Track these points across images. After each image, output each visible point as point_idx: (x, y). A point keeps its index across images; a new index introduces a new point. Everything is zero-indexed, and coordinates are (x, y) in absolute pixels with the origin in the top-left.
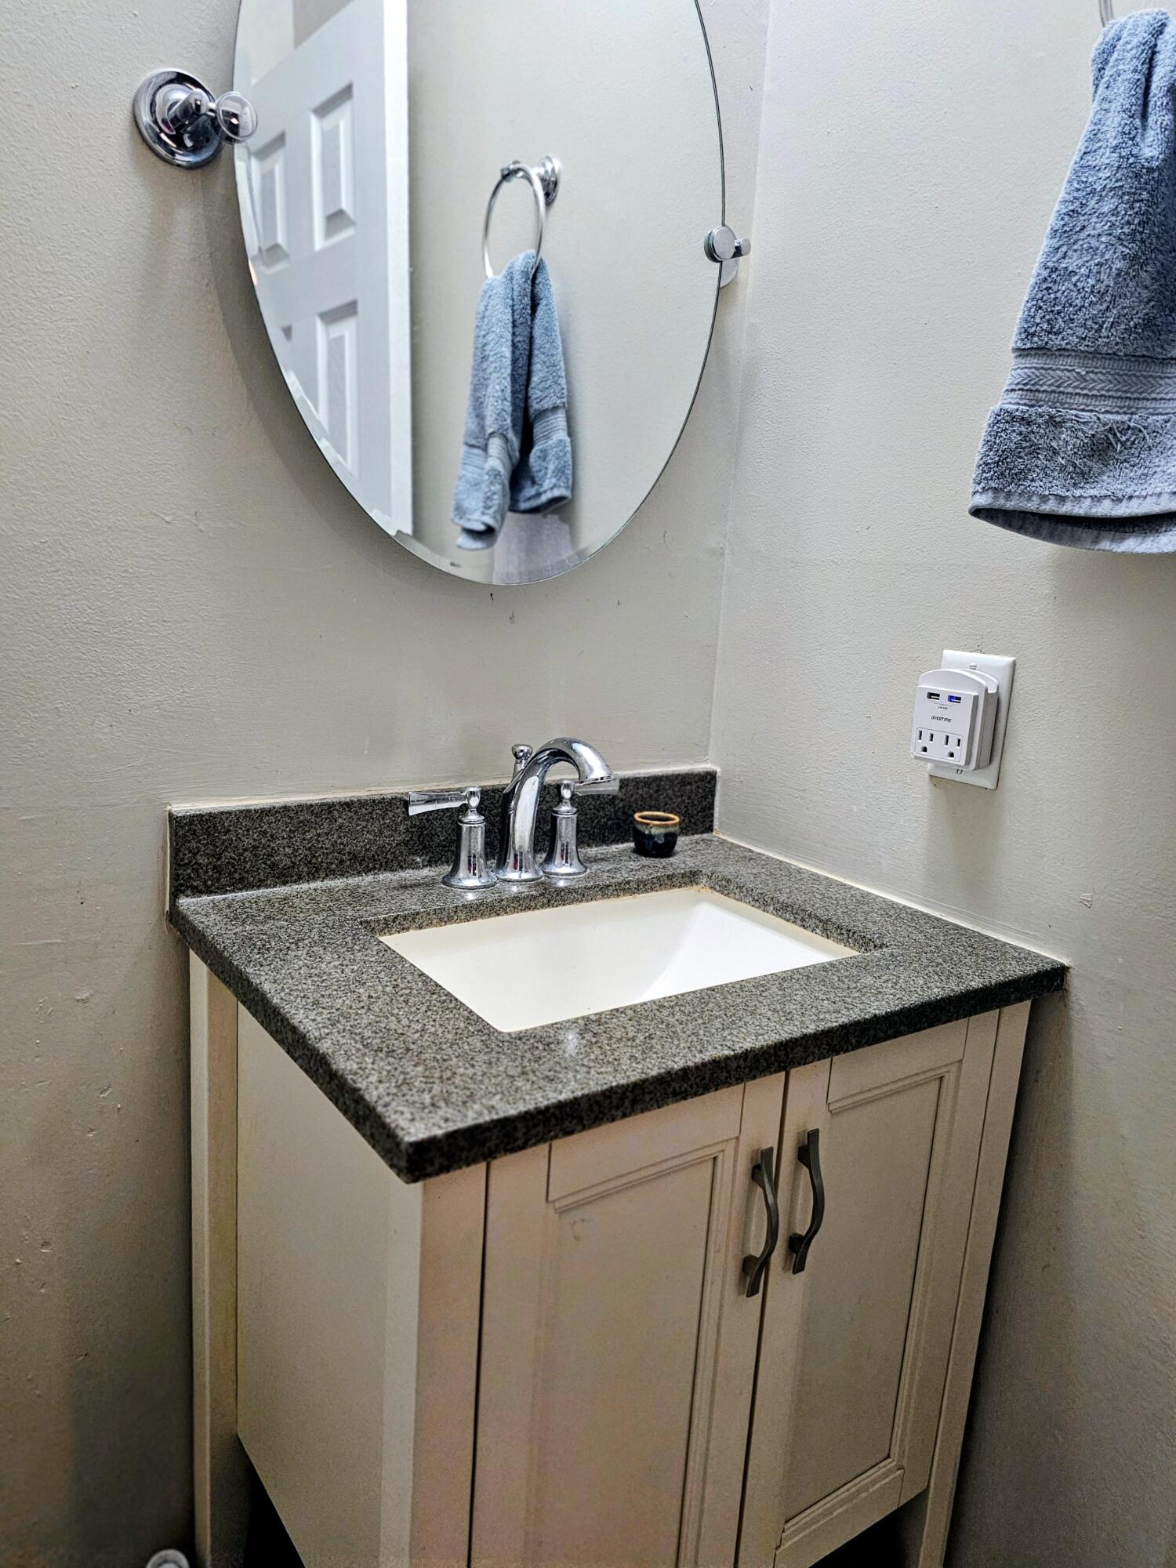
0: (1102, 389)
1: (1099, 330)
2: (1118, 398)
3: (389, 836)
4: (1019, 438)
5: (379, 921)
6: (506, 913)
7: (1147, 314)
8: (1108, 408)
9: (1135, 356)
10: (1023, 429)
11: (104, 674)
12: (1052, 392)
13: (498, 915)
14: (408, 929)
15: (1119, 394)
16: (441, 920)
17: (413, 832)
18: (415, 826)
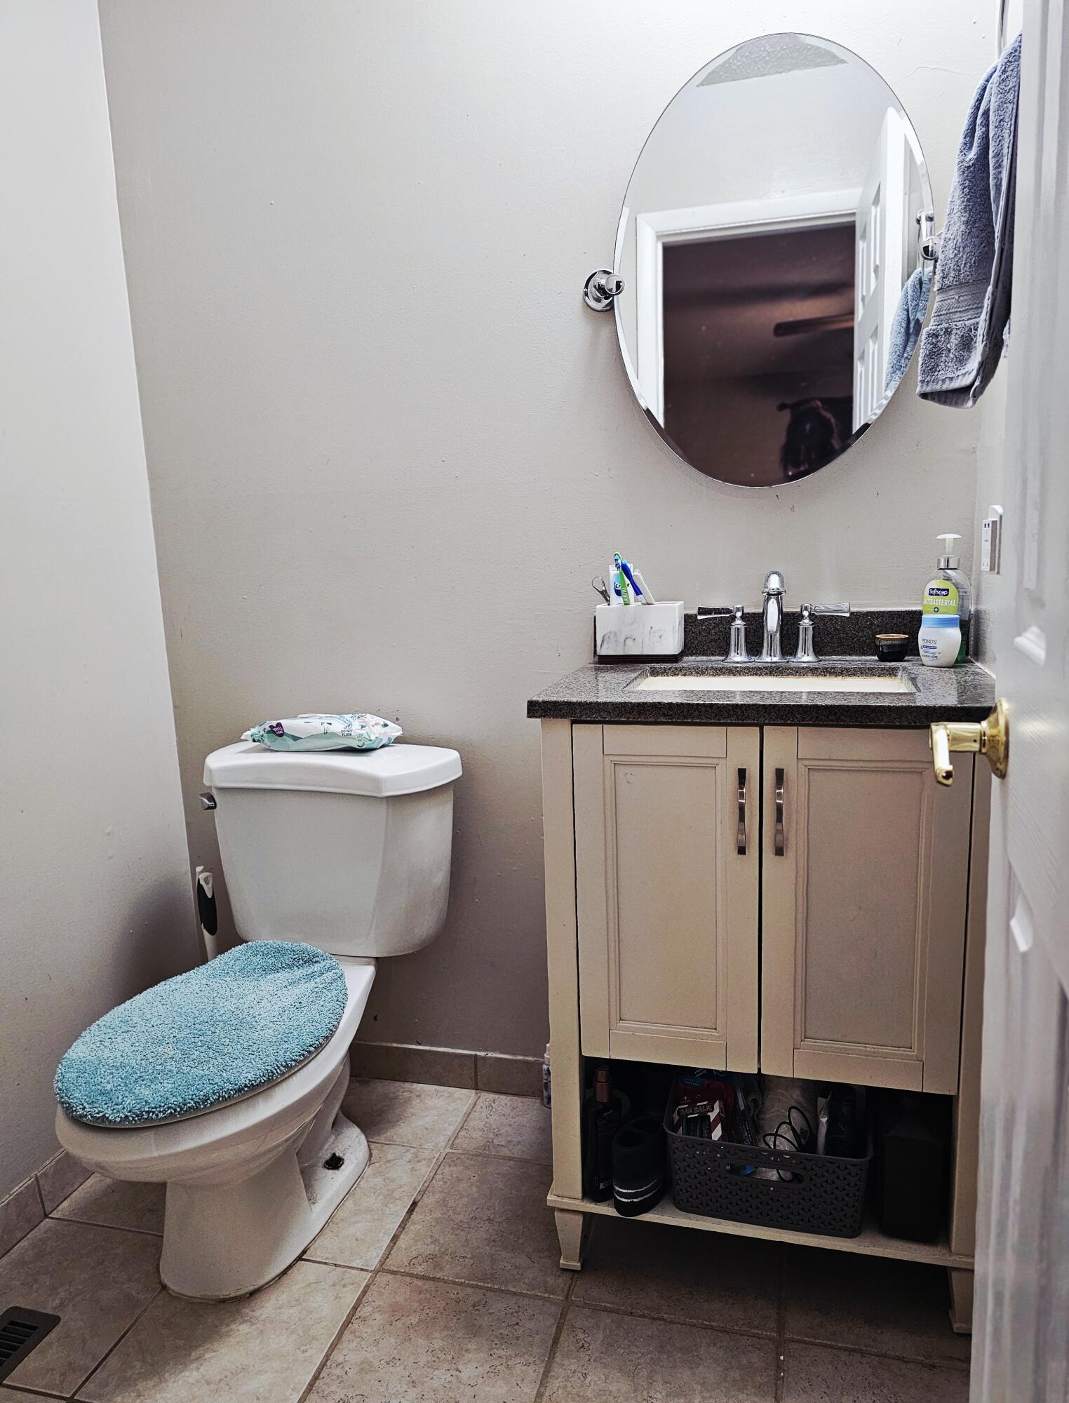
0: (966, 305)
1: (960, 271)
2: (975, 308)
3: (705, 636)
4: (931, 346)
5: (661, 668)
6: (740, 675)
7: (980, 253)
8: (970, 317)
9: (979, 280)
10: (934, 340)
11: (569, 549)
12: (947, 314)
13: (735, 675)
14: (678, 675)
15: (971, 306)
16: (698, 673)
17: (720, 635)
18: (721, 631)
